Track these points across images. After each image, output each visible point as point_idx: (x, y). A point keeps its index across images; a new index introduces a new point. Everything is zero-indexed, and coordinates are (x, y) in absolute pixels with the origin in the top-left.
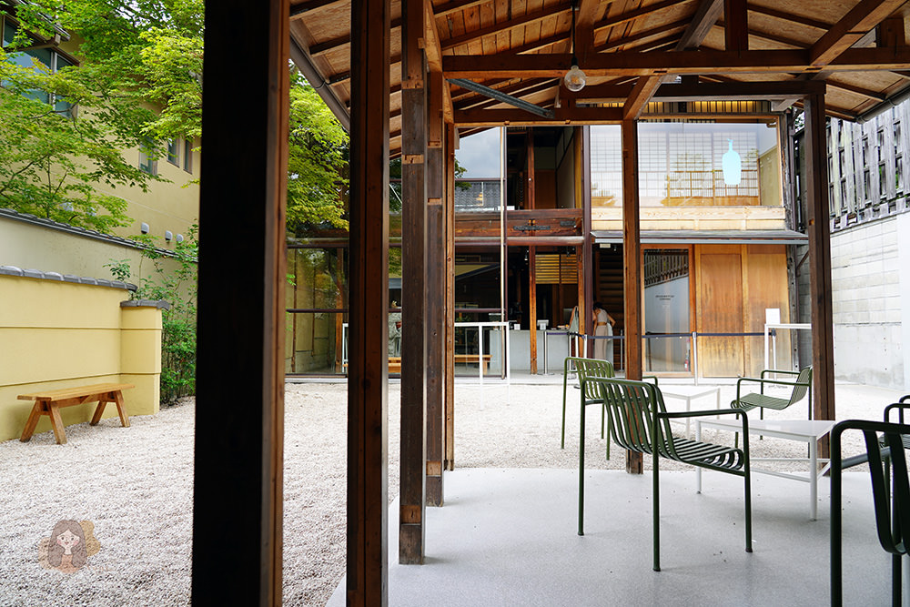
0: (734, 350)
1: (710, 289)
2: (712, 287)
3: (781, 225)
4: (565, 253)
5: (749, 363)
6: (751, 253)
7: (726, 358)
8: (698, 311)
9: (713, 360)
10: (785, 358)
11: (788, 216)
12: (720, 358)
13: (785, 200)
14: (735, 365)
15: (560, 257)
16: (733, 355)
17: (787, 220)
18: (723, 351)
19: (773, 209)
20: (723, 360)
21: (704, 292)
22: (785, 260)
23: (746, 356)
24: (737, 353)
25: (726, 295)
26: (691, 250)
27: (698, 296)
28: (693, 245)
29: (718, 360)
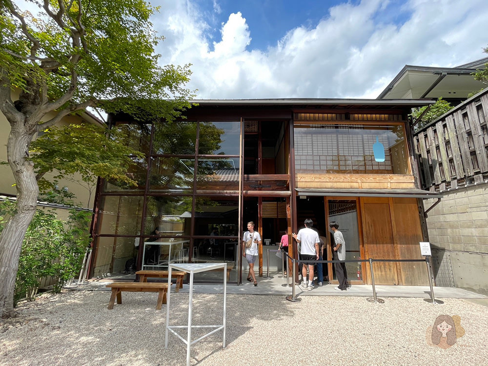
0: (390, 267)
1: (371, 226)
2: (373, 225)
3: (412, 186)
4: (280, 201)
5: (401, 275)
6: (395, 203)
7: (385, 271)
8: (364, 240)
9: (377, 273)
10: (424, 273)
11: (416, 180)
12: (381, 271)
13: (413, 171)
14: (391, 276)
15: (277, 203)
16: (390, 269)
17: (415, 183)
18: (383, 266)
19: (406, 177)
20: (383, 273)
21: (367, 228)
22: (417, 207)
23: (399, 270)
24: (392, 268)
25: (382, 230)
26: (357, 201)
27: (364, 230)
28: (359, 197)
29: (380, 273)
